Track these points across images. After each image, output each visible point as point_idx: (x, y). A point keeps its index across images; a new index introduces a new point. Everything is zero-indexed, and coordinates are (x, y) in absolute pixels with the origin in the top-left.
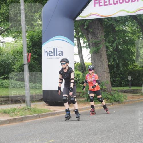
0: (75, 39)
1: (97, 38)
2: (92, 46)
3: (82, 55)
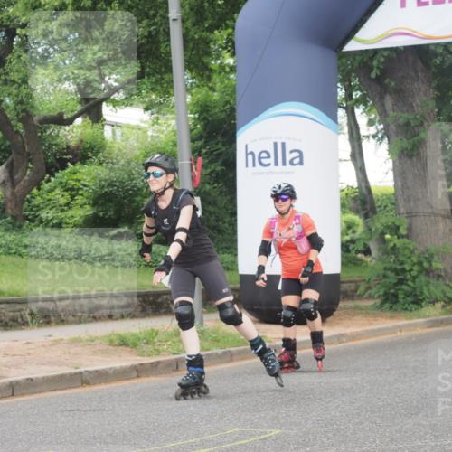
0: (341, 113)
1: (413, 107)
2: (397, 136)
3: (363, 164)
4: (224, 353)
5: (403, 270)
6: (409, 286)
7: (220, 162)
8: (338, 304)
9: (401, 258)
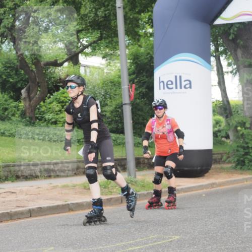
0: (213, 59)
3: (225, 88)
5: (248, 147)
6: (251, 155)
7: (145, 87)
8: (211, 166)
9: (247, 140)
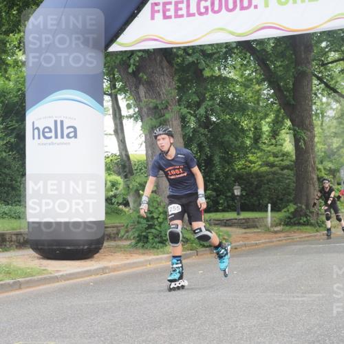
0: (107, 98)
1: (160, 95)
2: (148, 116)
3: (124, 138)
4: (15, 283)
5: (153, 218)
6: (156, 229)
7: (14, 135)
8: (103, 244)
9: (151, 209)
